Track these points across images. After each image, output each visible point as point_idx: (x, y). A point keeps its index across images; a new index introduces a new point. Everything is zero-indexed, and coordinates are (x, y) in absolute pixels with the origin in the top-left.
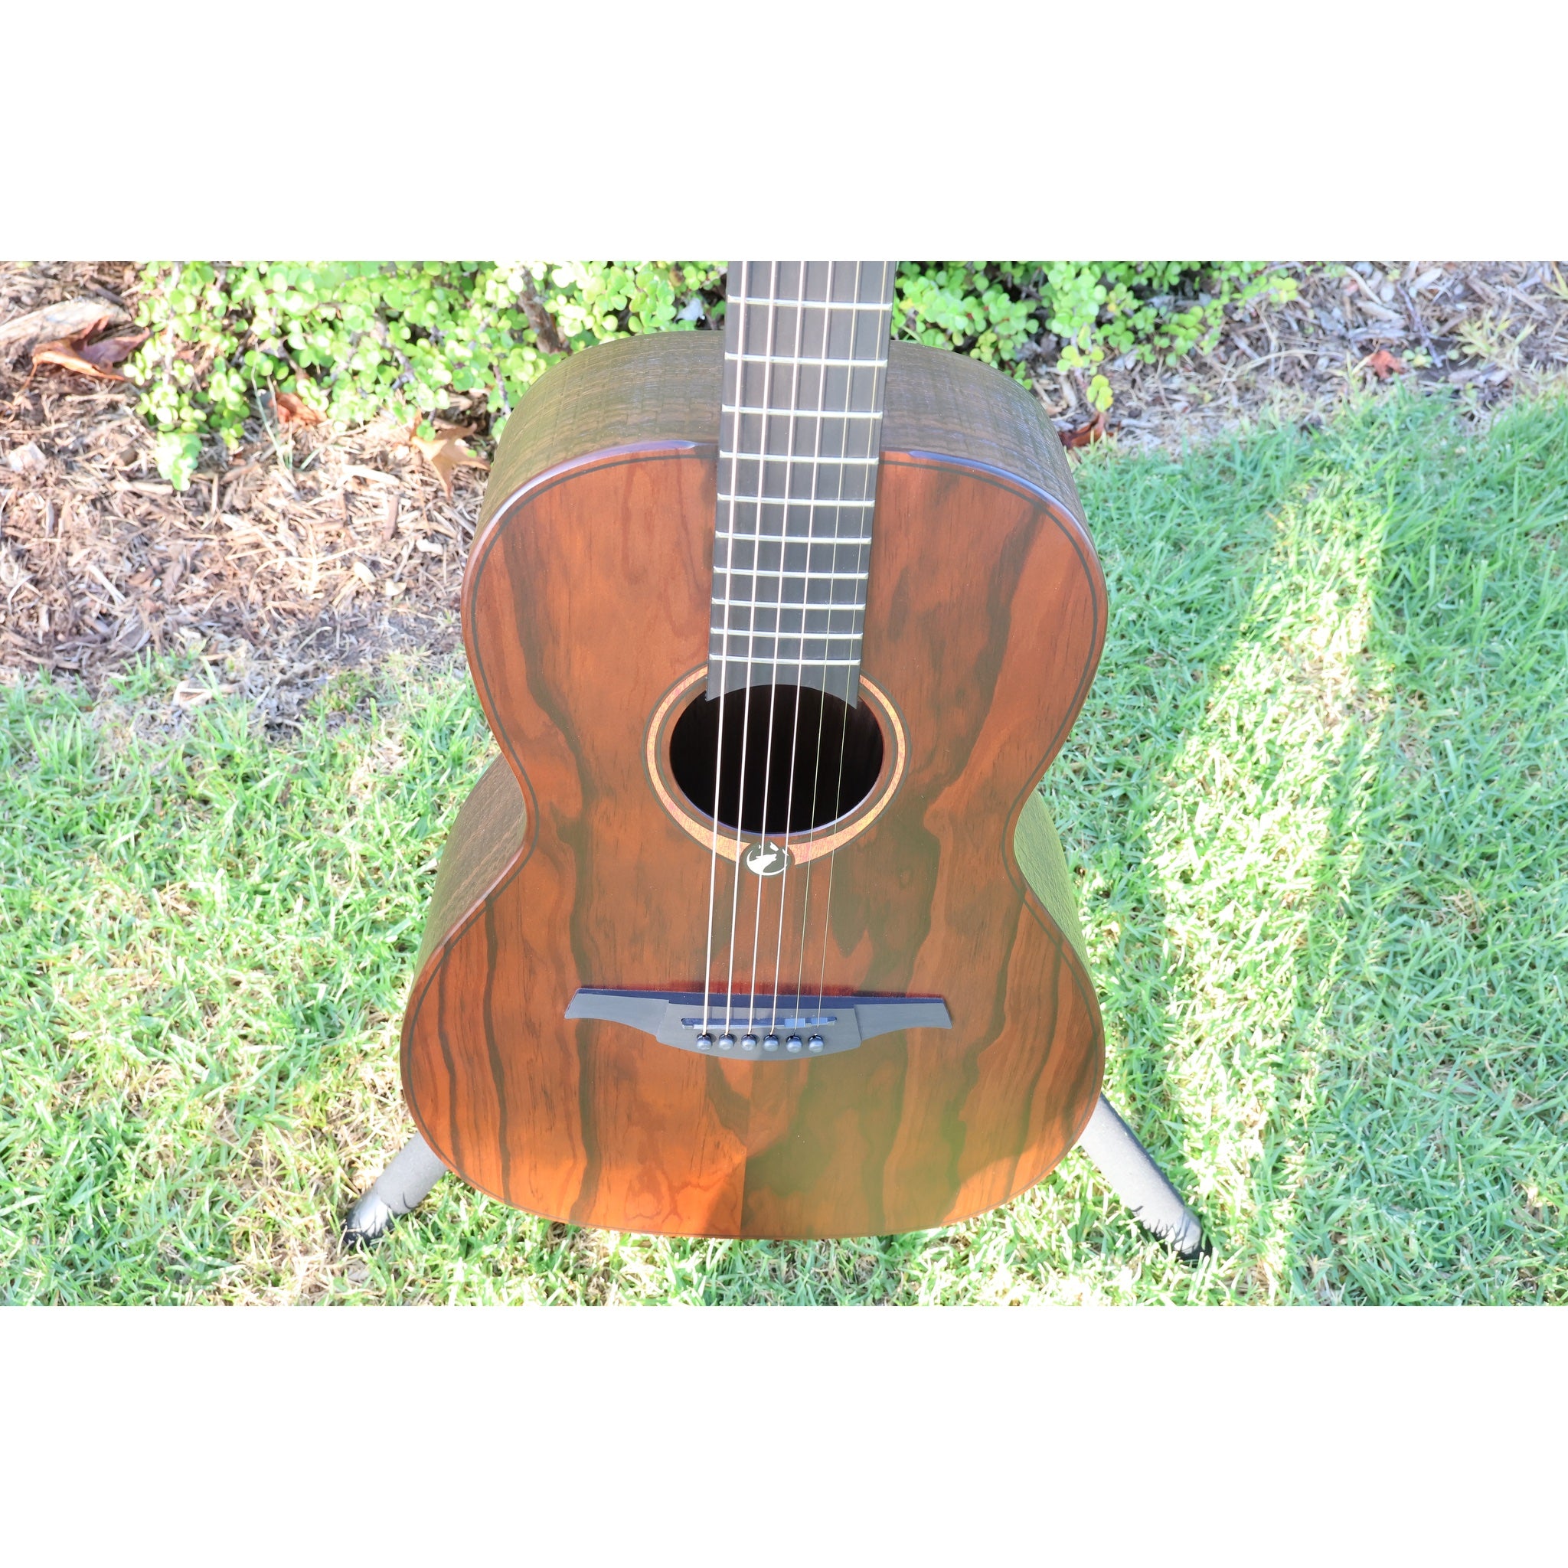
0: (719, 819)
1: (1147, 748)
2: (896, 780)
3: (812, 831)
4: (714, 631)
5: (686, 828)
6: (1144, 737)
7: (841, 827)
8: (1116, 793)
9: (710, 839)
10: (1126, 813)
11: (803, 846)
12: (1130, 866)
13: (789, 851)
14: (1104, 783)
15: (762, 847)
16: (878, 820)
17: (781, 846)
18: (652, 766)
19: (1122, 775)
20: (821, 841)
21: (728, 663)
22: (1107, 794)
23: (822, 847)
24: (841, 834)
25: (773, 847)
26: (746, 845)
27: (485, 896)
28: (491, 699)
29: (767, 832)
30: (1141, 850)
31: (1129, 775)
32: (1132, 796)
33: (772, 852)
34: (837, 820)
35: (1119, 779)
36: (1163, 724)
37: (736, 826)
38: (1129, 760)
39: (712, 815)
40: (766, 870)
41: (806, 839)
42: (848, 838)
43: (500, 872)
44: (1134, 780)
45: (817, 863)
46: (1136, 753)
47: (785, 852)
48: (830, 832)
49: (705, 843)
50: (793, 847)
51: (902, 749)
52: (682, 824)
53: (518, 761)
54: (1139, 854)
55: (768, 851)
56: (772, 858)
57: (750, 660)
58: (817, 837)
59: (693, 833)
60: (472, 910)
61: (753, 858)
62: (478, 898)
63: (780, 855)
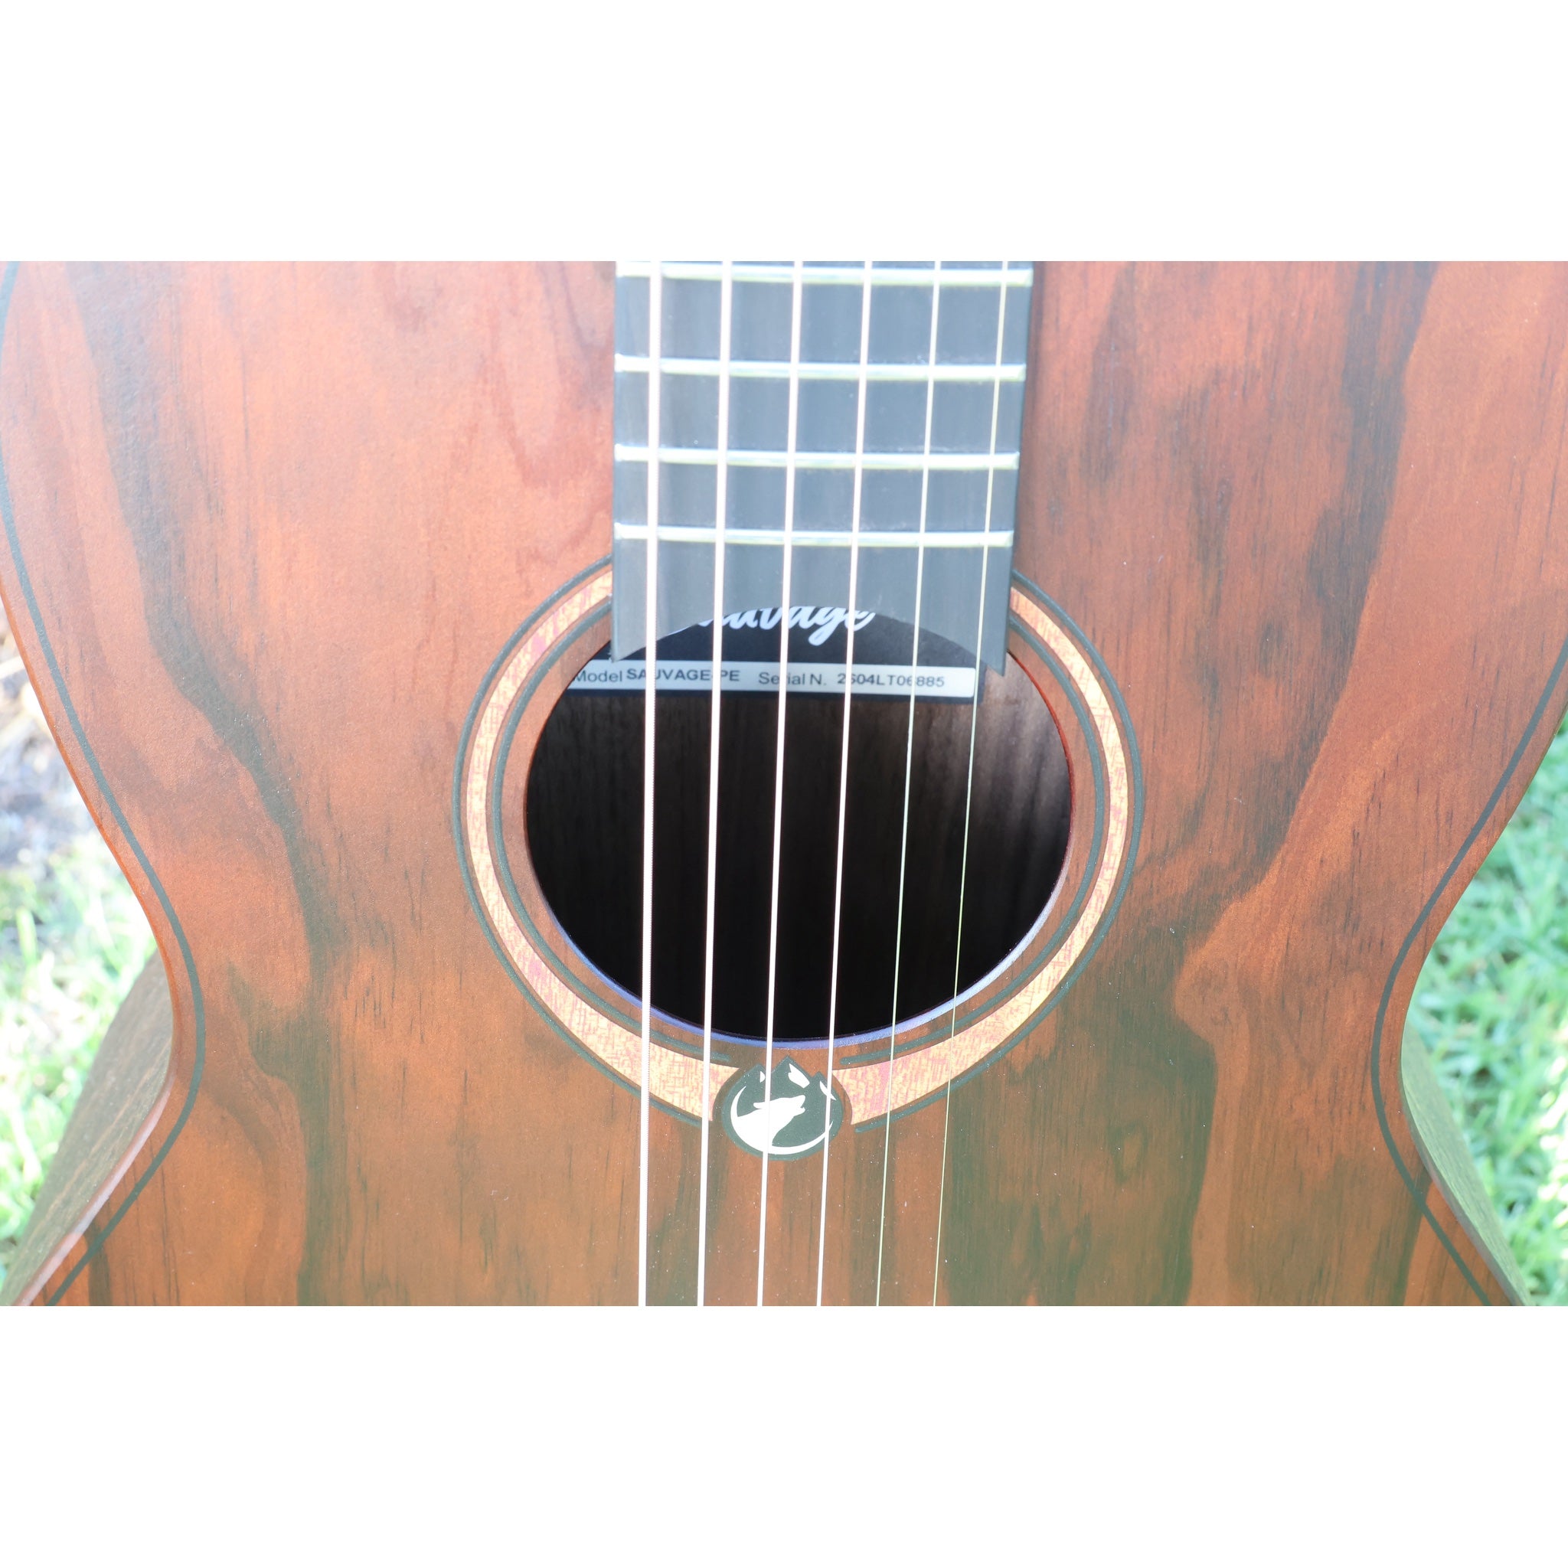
0: (655, 1003)
1: (1518, 976)
2: (1104, 886)
3: (895, 1030)
4: (624, 453)
5: (576, 1030)
6: (1509, 957)
7: (968, 1018)
8: (1469, 1065)
9: (634, 1059)
10: (1493, 1102)
11: (872, 1071)
12: (1511, 1208)
13: (837, 1088)
14: (1442, 1045)
15: (766, 1077)
16: (1062, 997)
17: (817, 1077)
18: (482, 859)
19: (1475, 1030)
20: (917, 1059)
21: (665, 546)
22: (1452, 1065)
23: (918, 1075)
24: (967, 1036)
25: (797, 1077)
26: (727, 1072)
27: (84, 1225)
28: (56, 675)
29: (777, 1037)
30: (1531, 1173)
31: (1490, 1031)
32: (1500, 1071)
33: (792, 1090)
34: (958, 1000)
35: (1469, 1039)
36: (1545, 932)
37: (699, 1022)
38: (1486, 1002)
39: (637, 992)
40: (781, 1139)
41: (877, 1055)
42: (985, 1047)
43: (119, 1162)
44: (1501, 1037)
45: (906, 1116)
46: (1499, 988)
47: (827, 1090)
48: (938, 1033)
49: (624, 1070)
50: (845, 1077)
51: (1119, 797)
52: (564, 1017)
53: (137, 849)
54: (1528, 1182)
55: (783, 1088)
56: (793, 1107)
57: (720, 535)
58: (908, 1046)
59: (592, 1042)
60: (55, 1263)
61: (745, 1108)
62: (69, 1231)
63: (814, 1099)
